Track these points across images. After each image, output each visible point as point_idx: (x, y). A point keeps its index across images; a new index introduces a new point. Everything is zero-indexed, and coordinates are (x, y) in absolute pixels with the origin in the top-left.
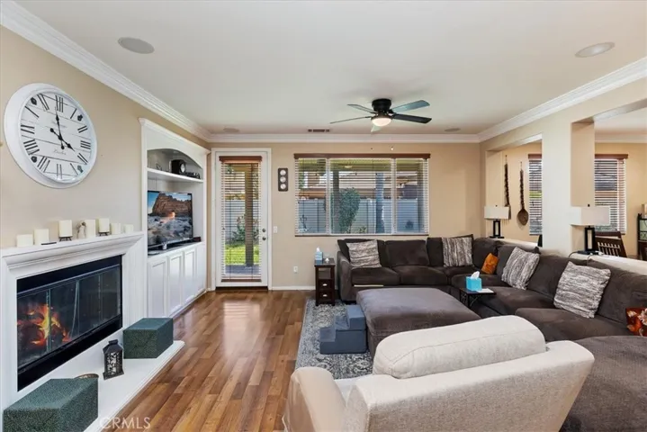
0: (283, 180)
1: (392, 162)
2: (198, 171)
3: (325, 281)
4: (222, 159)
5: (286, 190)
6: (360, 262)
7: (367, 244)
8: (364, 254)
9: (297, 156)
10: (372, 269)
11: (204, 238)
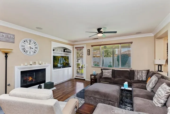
0: (89, 52)
1: (120, 45)
2: (70, 51)
3: (93, 79)
4: (76, 48)
5: (89, 55)
6: (105, 75)
7: (108, 70)
8: (106, 73)
9: (92, 46)
10: (108, 78)
11: (72, 66)
